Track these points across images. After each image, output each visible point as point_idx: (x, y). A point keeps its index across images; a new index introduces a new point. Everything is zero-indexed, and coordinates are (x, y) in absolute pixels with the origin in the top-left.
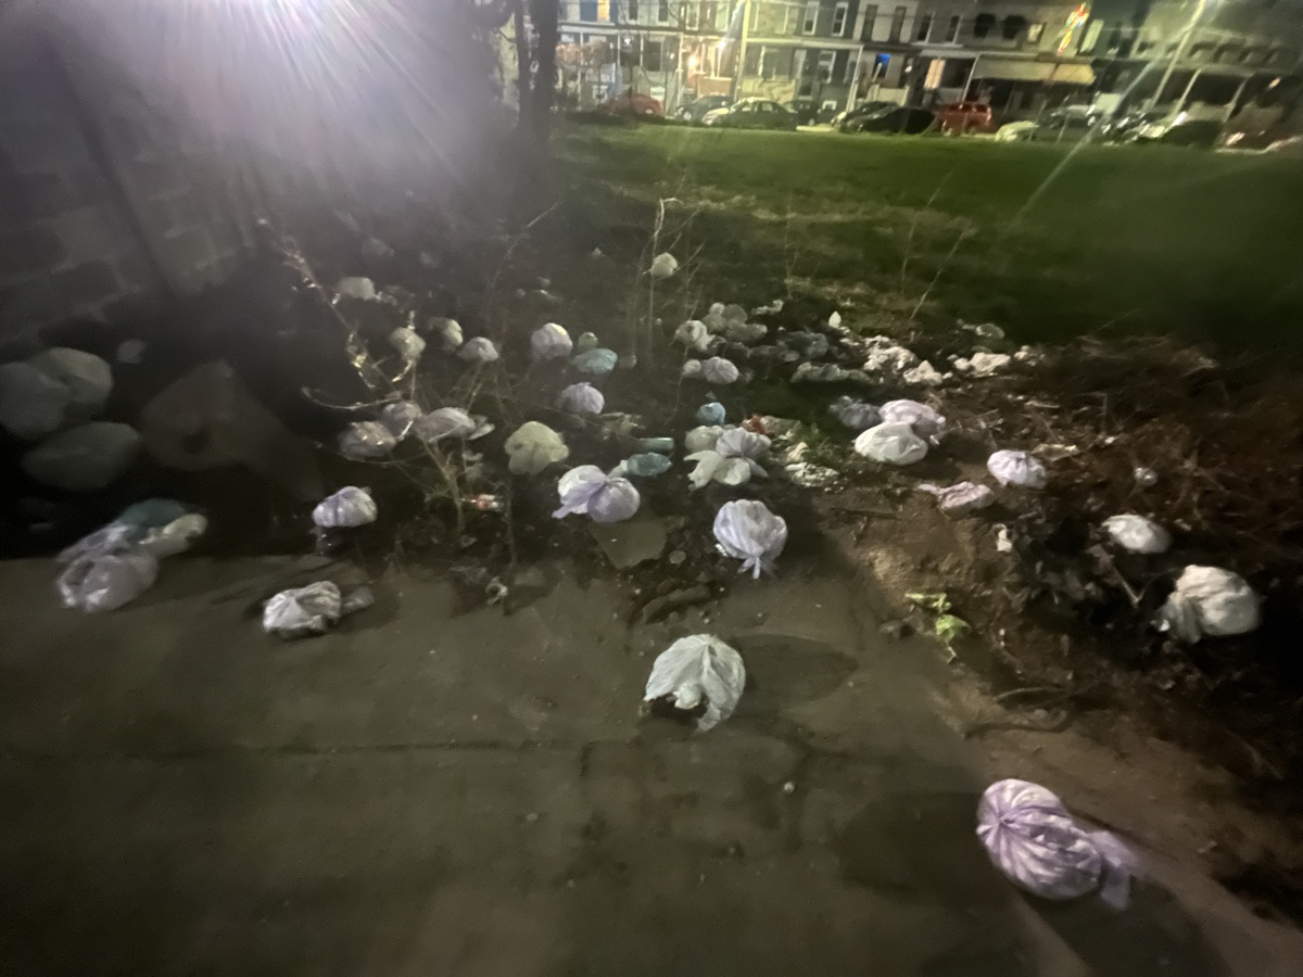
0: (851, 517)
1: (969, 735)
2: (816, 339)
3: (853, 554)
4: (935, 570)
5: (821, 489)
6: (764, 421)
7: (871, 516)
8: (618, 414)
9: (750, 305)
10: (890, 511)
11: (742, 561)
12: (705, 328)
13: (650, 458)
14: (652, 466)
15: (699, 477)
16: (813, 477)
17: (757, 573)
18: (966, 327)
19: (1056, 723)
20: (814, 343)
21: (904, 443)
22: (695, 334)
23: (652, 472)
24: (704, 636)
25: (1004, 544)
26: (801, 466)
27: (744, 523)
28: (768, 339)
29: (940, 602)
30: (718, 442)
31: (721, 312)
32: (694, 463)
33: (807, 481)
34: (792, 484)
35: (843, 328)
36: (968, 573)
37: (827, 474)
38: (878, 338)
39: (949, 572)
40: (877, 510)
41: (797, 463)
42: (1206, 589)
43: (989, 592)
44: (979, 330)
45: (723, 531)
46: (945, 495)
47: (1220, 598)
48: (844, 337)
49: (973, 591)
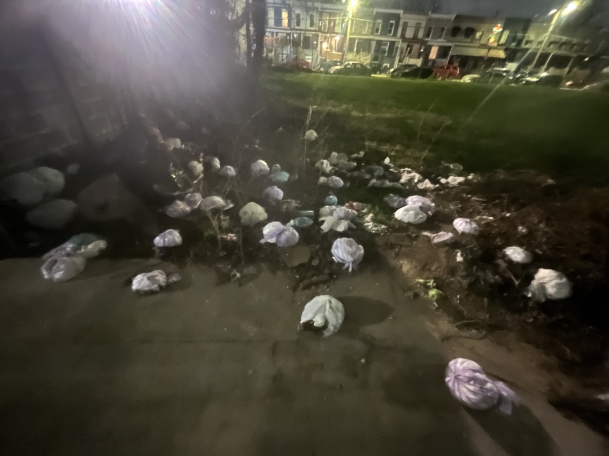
0: (392, 246)
1: (443, 340)
2: (379, 169)
3: (393, 262)
4: (429, 270)
5: (379, 234)
6: (355, 204)
7: (401, 246)
8: (289, 200)
9: (349, 153)
10: (410, 244)
11: (344, 264)
12: (329, 163)
13: (304, 219)
14: (305, 223)
15: (325, 227)
16: (376, 229)
17: (350, 269)
18: (446, 165)
19: (481, 336)
20: (378, 171)
21: (416, 215)
22: (325, 165)
23: (305, 225)
24: (327, 296)
25: (459, 258)
26: (371, 224)
27: (345, 248)
28: (357, 168)
29: (431, 283)
30: (334, 213)
31: (336, 156)
32: (323, 222)
33: (373, 230)
34: (367, 232)
35: (390, 164)
36: (444, 271)
37: (382, 227)
38: (406, 169)
39: (436, 270)
40: (403, 243)
41: (369, 222)
42: (547, 279)
43: (453, 279)
44: (452, 166)
45: (336, 251)
46: (434, 237)
47: (554, 282)
48: (391, 168)
49: (446, 279)
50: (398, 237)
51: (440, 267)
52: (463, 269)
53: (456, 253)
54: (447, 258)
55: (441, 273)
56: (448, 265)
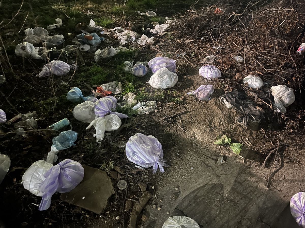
0: (174, 119)
2: (93, 36)
5: (153, 112)
6: (103, 87)
9: (45, 24)
11: (152, 167)
13: (64, 136)
14: (68, 140)
15: (99, 135)
16: (147, 108)
19: (281, 164)
20: (93, 38)
23: (71, 143)
25: (228, 105)
26: (139, 105)
28: (68, 41)
29: (227, 140)
30: (95, 110)
31: (33, 32)
33: (146, 111)
34: (141, 115)
35: (98, 27)
37: (152, 104)
38: (116, 28)
41: (136, 104)
45: (136, 158)
46: (197, 94)
48: (101, 31)
50: (171, 108)
51: (221, 121)
52: (235, 113)
53: (223, 101)
54: (220, 108)
55: (225, 126)
56: (225, 115)
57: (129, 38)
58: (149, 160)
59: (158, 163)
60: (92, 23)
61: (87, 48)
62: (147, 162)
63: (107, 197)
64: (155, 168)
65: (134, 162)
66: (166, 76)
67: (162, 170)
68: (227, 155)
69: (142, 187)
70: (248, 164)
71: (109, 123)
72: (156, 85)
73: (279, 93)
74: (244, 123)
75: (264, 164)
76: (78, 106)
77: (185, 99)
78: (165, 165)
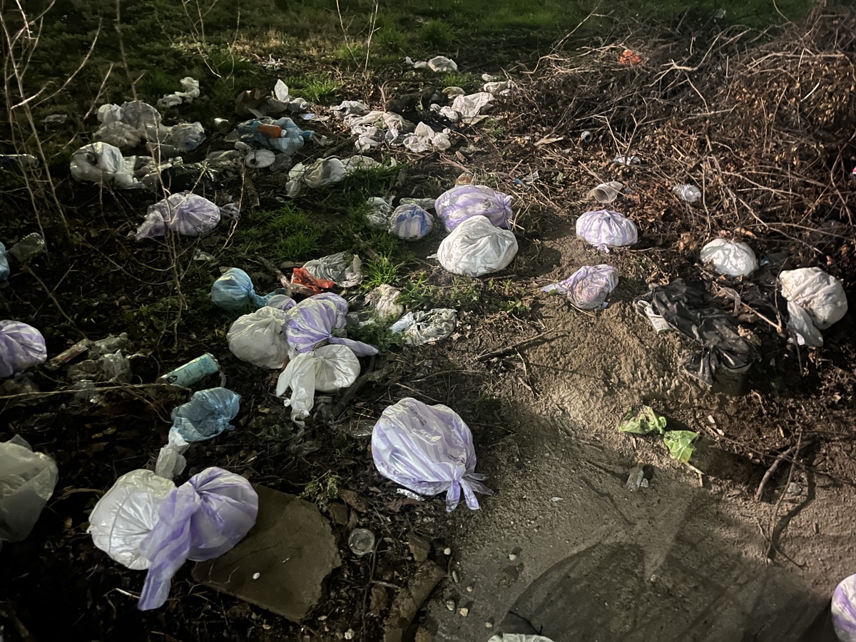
0: (506, 361)
2: (283, 127)
3: (541, 409)
4: (621, 383)
5: (448, 340)
6: (309, 268)
7: (521, 349)
13: (202, 404)
14: (213, 414)
15: (301, 404)
18: (417, 65)
20: (284, 132)
21: (495, 242)
22: (107, 161)
25: (659, 324)
26: (408, 318)
28: (213, 140)
29: (655, 422)
30: (290, 333)
31: (118, 115)
33: (427, 337)
34: (413, 348)
35: (296, 101)
36: (650, 372)
37: (443, 316)
41: (400, 317)
42: (806, 292)
46: (572, 289)
47: (821, 295)
48: (304, 112)
50: (497, 328)
51: (636, 366)
52: (677, 345)
53: (642, 310)
54: (634, 331)
55: (648, 380)
56: (648, 352)
57: (381, 132)
58: (436, 475)
59: (462, 482)
60: (281, 91)
61: (265, 159)
62: (431, 479)
63: (320, 574)
64: (452, 496)
65: (396, 479)
66: (485, 240)
67: (473, 504)
68: (655, 463)
69: (417, 550)
70: (714, 489)
71: (326, 368)
72: (456, 265)
73: (802, 291)
74: (702, 375)
75: (759, 491)
76: (242, 319)
77: (536, 305)
78: (479, 488)
